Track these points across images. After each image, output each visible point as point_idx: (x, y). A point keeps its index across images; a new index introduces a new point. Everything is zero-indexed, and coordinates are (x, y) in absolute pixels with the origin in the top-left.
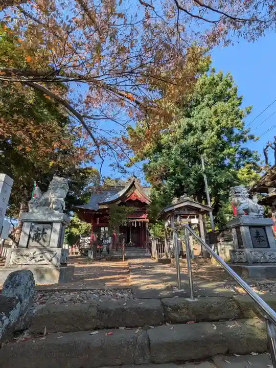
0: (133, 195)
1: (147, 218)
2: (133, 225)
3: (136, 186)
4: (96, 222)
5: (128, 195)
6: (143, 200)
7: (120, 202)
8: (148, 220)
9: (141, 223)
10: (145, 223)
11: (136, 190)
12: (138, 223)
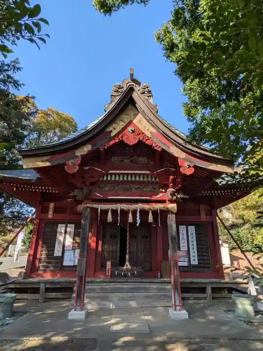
0: (130, 129)
1: (171, 201)
2: (130, 219)
3: (140, 103)
4: (48, 212)
5: (115, 129)
6: (160, 144)
7: (87, 149)
8: (173, 206)
9: (155, 213)
10: (165, 213)
11: (140, 116)
12: (144, 213)
